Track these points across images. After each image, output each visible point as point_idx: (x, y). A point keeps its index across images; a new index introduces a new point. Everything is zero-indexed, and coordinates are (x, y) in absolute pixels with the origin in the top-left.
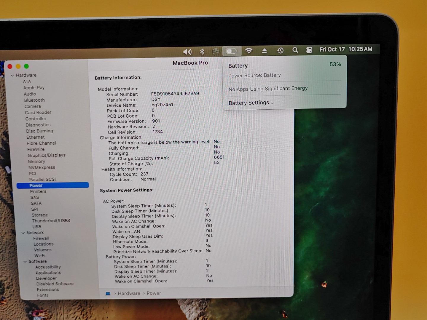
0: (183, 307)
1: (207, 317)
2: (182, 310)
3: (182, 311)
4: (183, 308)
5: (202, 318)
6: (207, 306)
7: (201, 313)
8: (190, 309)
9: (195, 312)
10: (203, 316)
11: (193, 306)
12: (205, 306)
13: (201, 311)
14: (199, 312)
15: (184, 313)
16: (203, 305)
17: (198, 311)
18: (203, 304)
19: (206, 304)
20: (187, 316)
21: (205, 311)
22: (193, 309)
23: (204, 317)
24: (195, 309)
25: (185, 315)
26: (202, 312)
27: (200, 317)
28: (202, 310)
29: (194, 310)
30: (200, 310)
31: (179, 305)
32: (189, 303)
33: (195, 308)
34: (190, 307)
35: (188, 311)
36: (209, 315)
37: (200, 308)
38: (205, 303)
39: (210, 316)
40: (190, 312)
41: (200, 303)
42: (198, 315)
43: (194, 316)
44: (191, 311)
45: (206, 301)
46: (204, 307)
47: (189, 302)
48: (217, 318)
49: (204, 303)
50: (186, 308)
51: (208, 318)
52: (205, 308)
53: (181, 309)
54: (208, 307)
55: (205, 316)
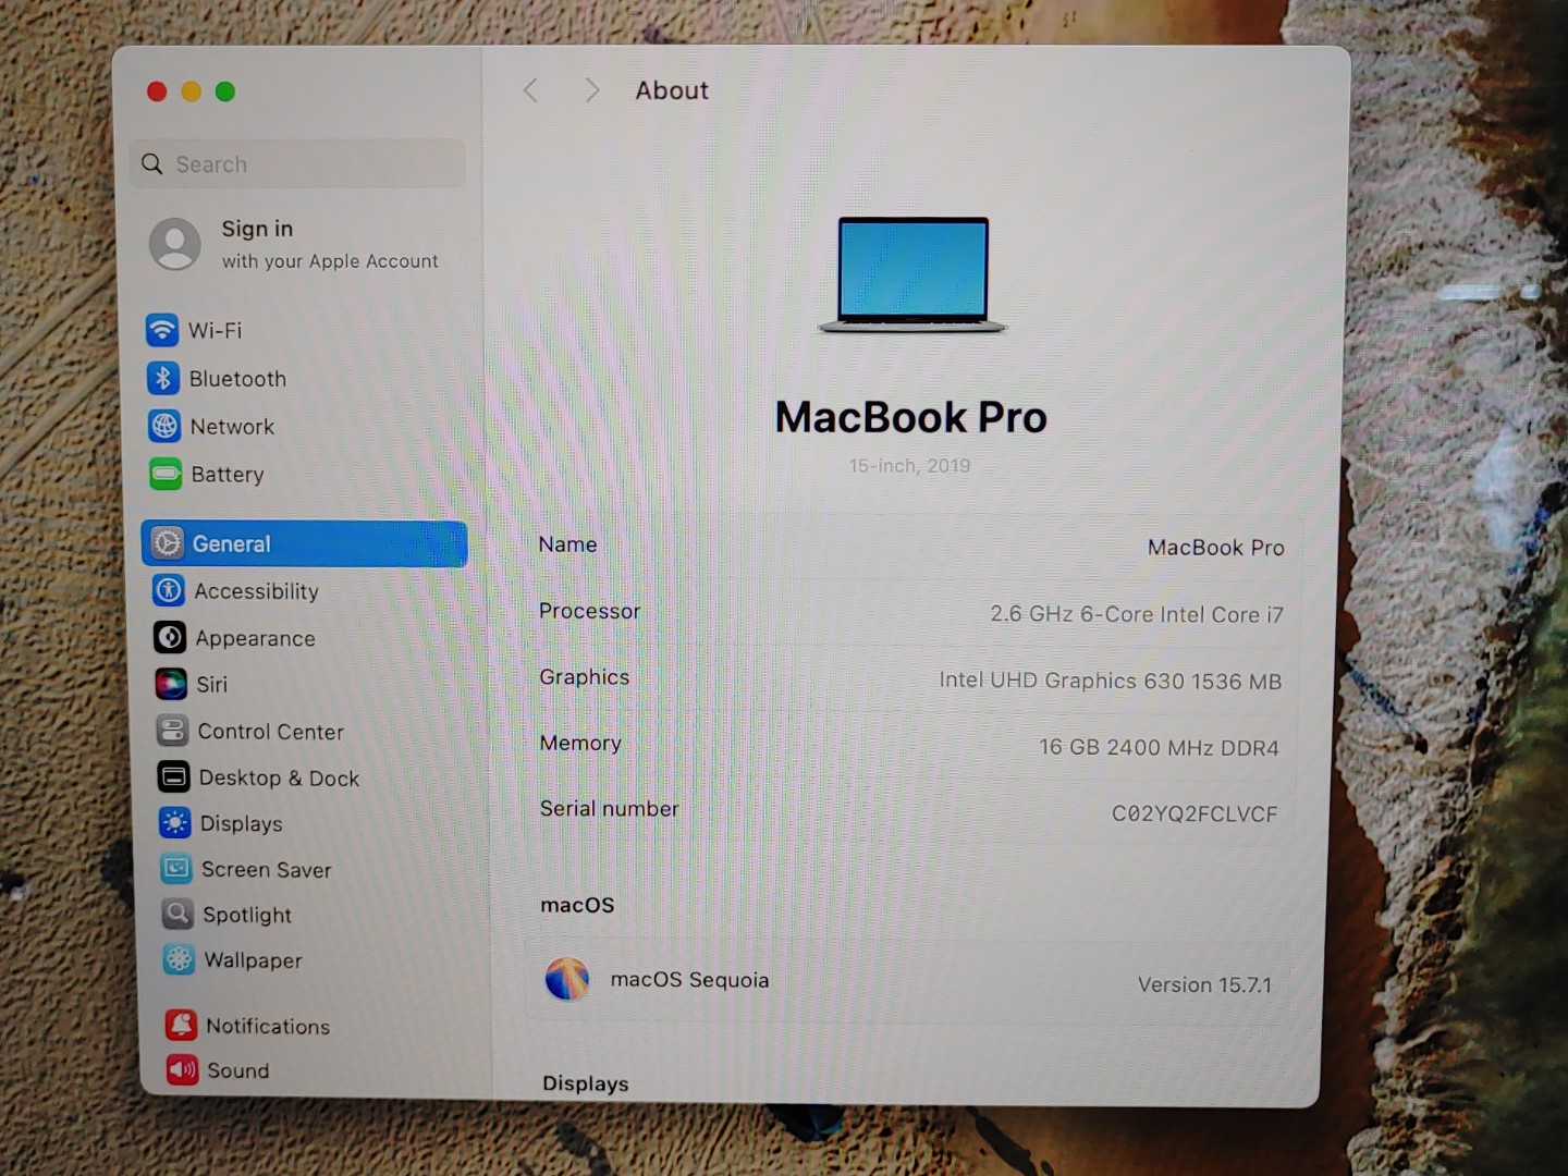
0: (1368, 814)
1: (1472, 859)
2: (1365, 828)
3: (1364, 832)
4: (1369, 818)
5: (1447, 866)
6: (1471, 812)
7: (1447, 840)
8: (1397, 824)
9: (1419, 837)
10: (1452, 854)
11: (1413, 810)
12: (1465, 808)
13: (1447, 832)
14: (1438, 836)
15: (1371, 842)
16: (1458, 806)
17: (1433, 832)
18: (1455, 802)
19: (1470, 803)
20: (1383, 856)
21: (1464, 831)
22: (1412, 824)
23: (1459, 859)
24: (1421, 824)
25: (1376, 850)
26: (1451, 837)
27: (1440, 859)
28: (1449, 827)
29: (1416, 826)
30: (1443, 828)
31: (1353, 802)
32: (1398, 797)
33: (1419, 817)
34: (1400, 813)
35: (1390, 832)
36: (1479, 853)
37: (1443, 820)
38: (1467, 796)
39: (1483, 858)
40: (1398, 834)
41: (1446, 796)
42: (1433, 851)
43: (1412, 855)
44: (1404, 831)
45: (1470, 786)
46: (1460, 815)
47: (1396, 793)
48: (1511, 864)
49: (1460, 795)
50: (1381, 817)
51: (1474, 864)
52: (1463, 820)
53: (1360, 823)
54: (1476, 817)
55: (1463, 857)
